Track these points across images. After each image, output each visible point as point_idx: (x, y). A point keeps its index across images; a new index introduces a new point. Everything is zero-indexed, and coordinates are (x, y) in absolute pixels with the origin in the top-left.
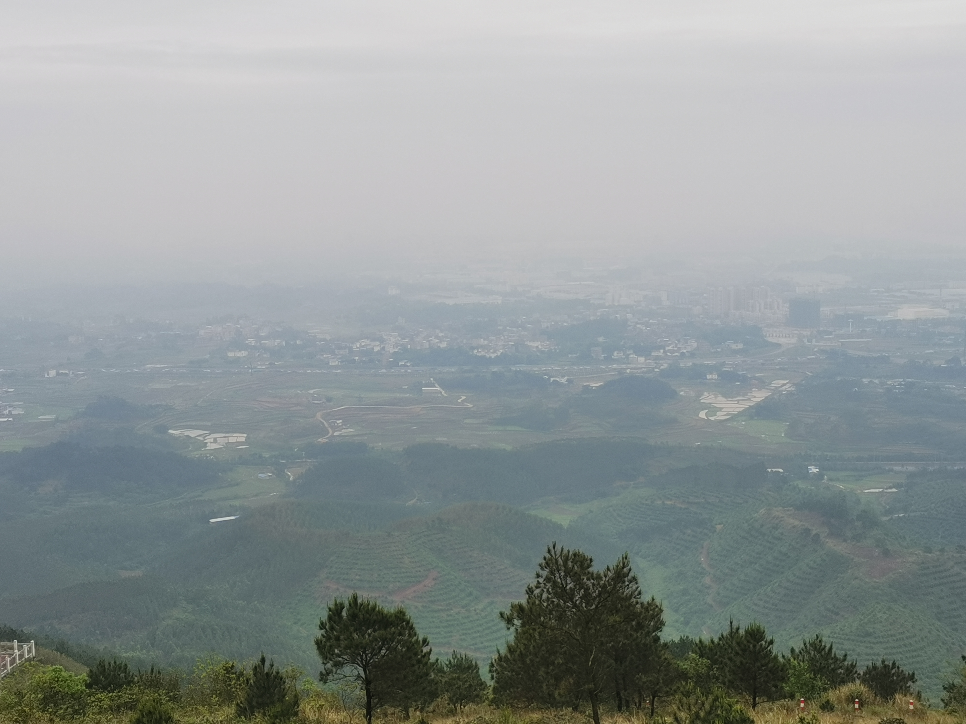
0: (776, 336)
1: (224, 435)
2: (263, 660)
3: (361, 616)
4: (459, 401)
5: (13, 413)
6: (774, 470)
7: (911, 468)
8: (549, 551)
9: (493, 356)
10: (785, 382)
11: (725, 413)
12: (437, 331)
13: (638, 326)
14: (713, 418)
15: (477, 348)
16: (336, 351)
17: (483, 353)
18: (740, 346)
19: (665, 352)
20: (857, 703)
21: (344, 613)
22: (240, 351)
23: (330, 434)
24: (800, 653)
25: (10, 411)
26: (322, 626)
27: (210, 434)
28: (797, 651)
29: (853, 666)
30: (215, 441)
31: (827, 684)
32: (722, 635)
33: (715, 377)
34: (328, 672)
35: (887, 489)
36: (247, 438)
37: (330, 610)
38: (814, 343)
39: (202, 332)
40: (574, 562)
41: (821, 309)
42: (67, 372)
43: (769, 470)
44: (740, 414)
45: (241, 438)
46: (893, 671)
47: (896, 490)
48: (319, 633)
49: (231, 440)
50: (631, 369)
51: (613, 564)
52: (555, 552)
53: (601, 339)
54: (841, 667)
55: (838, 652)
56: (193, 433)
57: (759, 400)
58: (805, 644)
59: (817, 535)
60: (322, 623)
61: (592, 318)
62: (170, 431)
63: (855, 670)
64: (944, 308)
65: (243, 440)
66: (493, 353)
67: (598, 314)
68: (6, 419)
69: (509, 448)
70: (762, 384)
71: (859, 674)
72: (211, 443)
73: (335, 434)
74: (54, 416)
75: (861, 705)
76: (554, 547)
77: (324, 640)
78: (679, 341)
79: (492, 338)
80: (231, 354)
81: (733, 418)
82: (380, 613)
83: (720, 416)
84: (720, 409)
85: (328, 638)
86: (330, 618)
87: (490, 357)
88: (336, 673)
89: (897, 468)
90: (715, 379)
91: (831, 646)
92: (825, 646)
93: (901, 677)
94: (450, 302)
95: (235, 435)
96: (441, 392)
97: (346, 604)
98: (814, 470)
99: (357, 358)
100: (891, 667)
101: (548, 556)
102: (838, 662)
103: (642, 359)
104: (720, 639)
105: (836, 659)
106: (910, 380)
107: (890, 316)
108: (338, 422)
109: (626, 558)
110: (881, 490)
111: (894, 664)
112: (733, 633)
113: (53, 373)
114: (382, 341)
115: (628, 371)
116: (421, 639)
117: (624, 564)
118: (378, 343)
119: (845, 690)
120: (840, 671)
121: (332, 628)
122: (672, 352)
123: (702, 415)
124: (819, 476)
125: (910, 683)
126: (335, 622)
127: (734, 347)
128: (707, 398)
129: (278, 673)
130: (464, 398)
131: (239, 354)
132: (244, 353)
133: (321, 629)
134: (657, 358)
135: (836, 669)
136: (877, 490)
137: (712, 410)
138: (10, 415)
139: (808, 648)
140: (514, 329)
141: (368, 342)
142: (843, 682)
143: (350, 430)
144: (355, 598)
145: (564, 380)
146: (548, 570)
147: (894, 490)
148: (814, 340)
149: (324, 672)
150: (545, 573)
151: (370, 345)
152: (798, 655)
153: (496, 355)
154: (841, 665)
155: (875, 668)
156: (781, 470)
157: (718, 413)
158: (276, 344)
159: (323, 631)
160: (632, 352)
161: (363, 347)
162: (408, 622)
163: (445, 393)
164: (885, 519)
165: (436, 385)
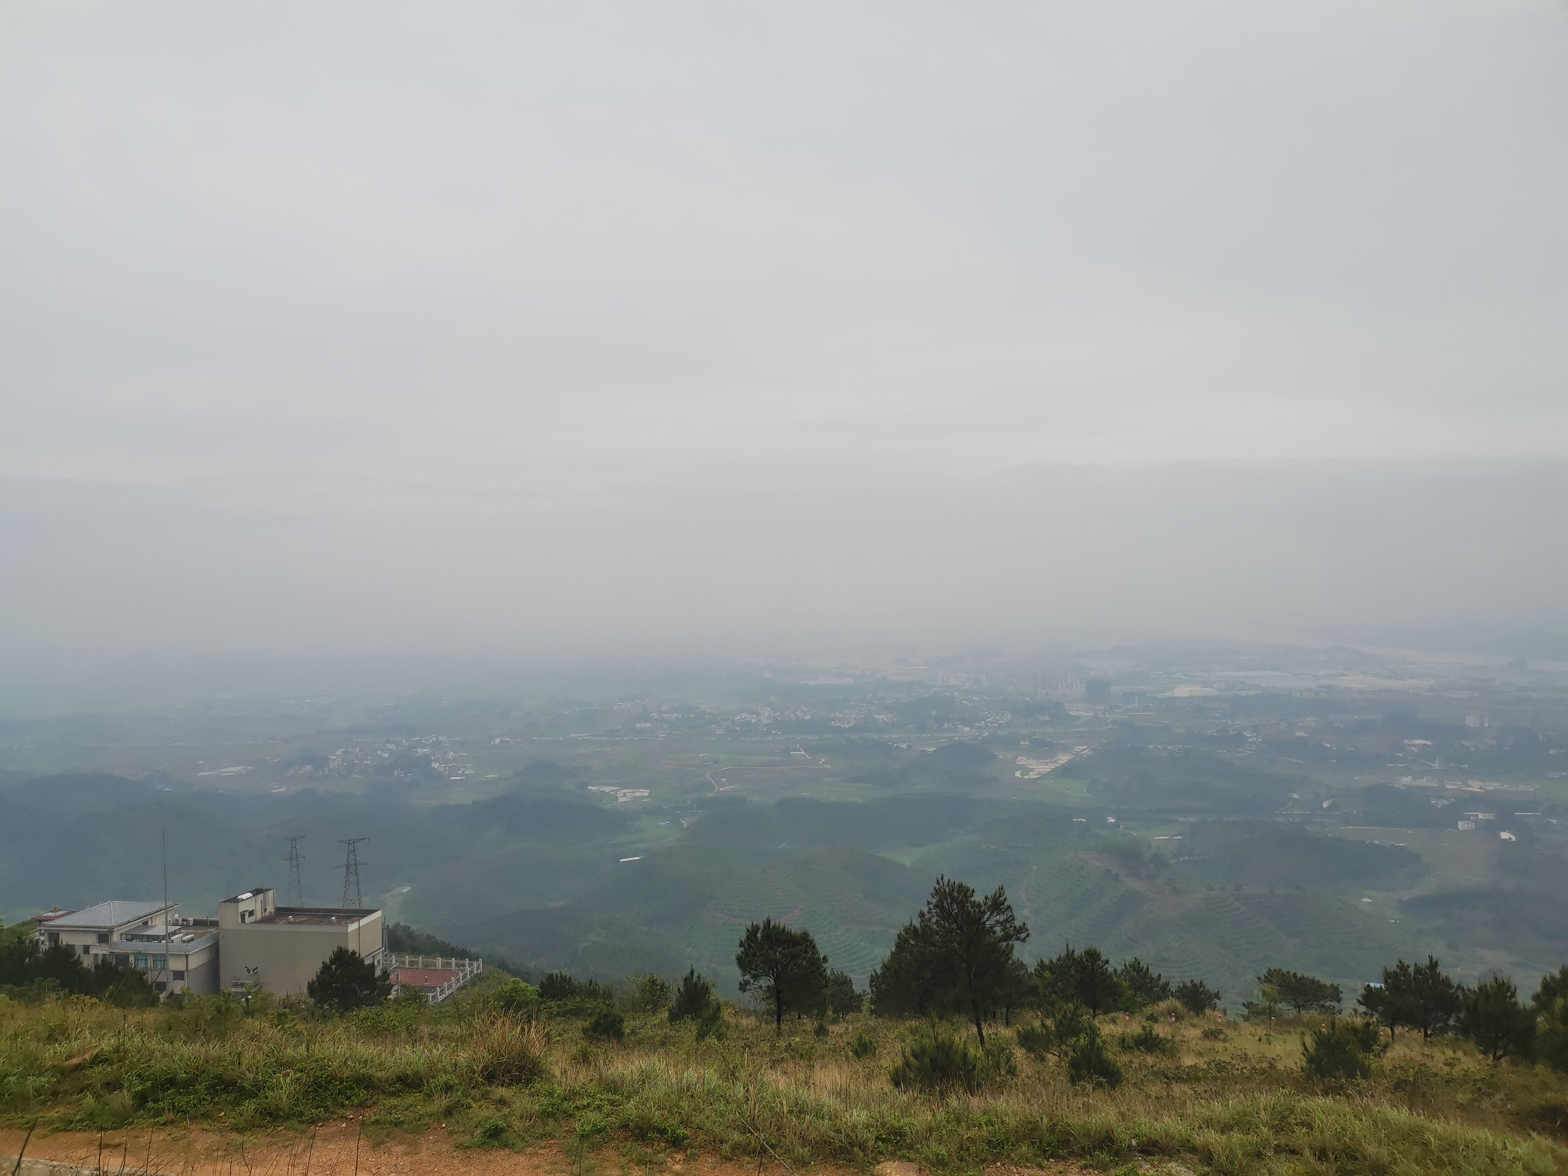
0: (1076, 710)
1: (631, 791)
2: (692, 973)
3: (774, 937)
4: (820, 763)
5: (466, 772)
6: (1079, 820)
7: (1193, 819)
8: (938, 883)
9: (847, 726)
10: (1085, 747)
11: (1037, 773)
12: (802, 706)
13: (964, 702)
14: (1026, 777)
15: (834, 720)
16: (721, 723)
17: (839, 724)
18: (1047, 718)
19: (986, 723)
20: (1174, 1016)
21: (759, 935)
22: (645, 723)
23: (716, 790)
24: (1122, 973)
25: (463, 772)
26: (742, 945)
27: (621, 790)
28: (1119, 972)
29: (1167, 984)
30: (625, 795)
31: (1146, 1000)
32: (1060, 957)
33: (1027, 743)
34: (747, 983)
35: (1173, 836)
36: (650, 793)
37: (748, 931)
38: (1107, 715)
39: (615, 708)
40: (958, 892)
41: (1112, 688)
42: (509, 740)
43: (1075, 820)
44: (1049, 773)
45: (646, 792)
46: (1201, 990)
47: (1181, 838)
48: (740, 950)
49: (637, 794)
50: (958, 737)
51: (991, 893)
52: (943, 883)
53: (934, 713)
54: (1157, 986)
55: (1154, 972)
56: (607, 789)
57: (1063, 762)
58: (1125, 966)
59: (1117, 875)
60: (741, 942)
61: (926, 695)
62: (589, 787)
63: (1168, 988)
64: (1213, 688)
65: (647, 794)
66: (847, 724)
67: (931, 692)
68: (460, 778)
69: (860, 801)
70: (1065, 749)
71: (1172, 992)
72: (621, 797)
73: (721, 790)
74: (497, 776)
75: (1177, 1018)
76: (942, 879)
77: (743, 956)
78: (997, 715)
79: (846, 712)
80: (638, 726)
81: (1043, 776)
82: (789, 934)
83: (1033, 775)
84: (1032, 770)
85: (747, 955)
86: (748, 938)
87: (845, 727)
88: (753, 984)
89: (1181, 819)
90: (1027, 745)
91: (1148, 968)
92: (1143, 968)
93: (1208, 995)
94: (812, 683)
95: (640, 791)
96: (805, 756)
97: (762, 926)
98: (1112, 820)
99: (738, 728)
100: (1198, 986)
101: (937, 886)
102: (1154, 981)
103: (967, 729)
104: (1058, 960)
105: (1152, 978)
106: (1187, 746)
107: (1168, 694)
108: (723, 780)
109: (1002, 889)
110: (1168, 837)
111: (1201, 982)
112: (1070, 955)
113: (498, 741)
114: (758, 714)
115: (956, 739)
116: (821, 956)
117: (1000, 894)
118: (755, 716)
119: (1163, 1005)
120: (1155, 989)
121: (750, 946)
122: (992, 723)
123: (1018, 774)
124: (1116, 826)
125: (1216, 1000)
126: (752, 942)
127: (1042, 719)
128: (1022, 760)
129: (703, 984)
130: (823, 760)
131: (644, 725)
132: (649, 725)
133: (740, 946)
134: (980, 728)
135: (1152, 988)
136: (1165, 838)
137: (1026, 770)
138: (463, 774)
139: (1128, 970)
140: (864, 705)
141: (747, 715)
142: (1160, 998)
143: (732, 786)
144: (769, 922)
145: (904, 746)
146: (937, 898)
147: (1179, 837)
148: (1107, 714)
149: (742, 982)
150: (934, 901)
151: (748, 717)
152: (1120, 975)
153: (849, 725)
154: (1156, 984)
155: (1185, 987)
156: (1084, 820)
157: (1031, 773)
158: (674, 717)
159: (742, 949)
160: (959, 723)
161: (743, 719)
162: (811, 942)
163: (809, 756)
164: (1173, 861)
165: (802, 750)
